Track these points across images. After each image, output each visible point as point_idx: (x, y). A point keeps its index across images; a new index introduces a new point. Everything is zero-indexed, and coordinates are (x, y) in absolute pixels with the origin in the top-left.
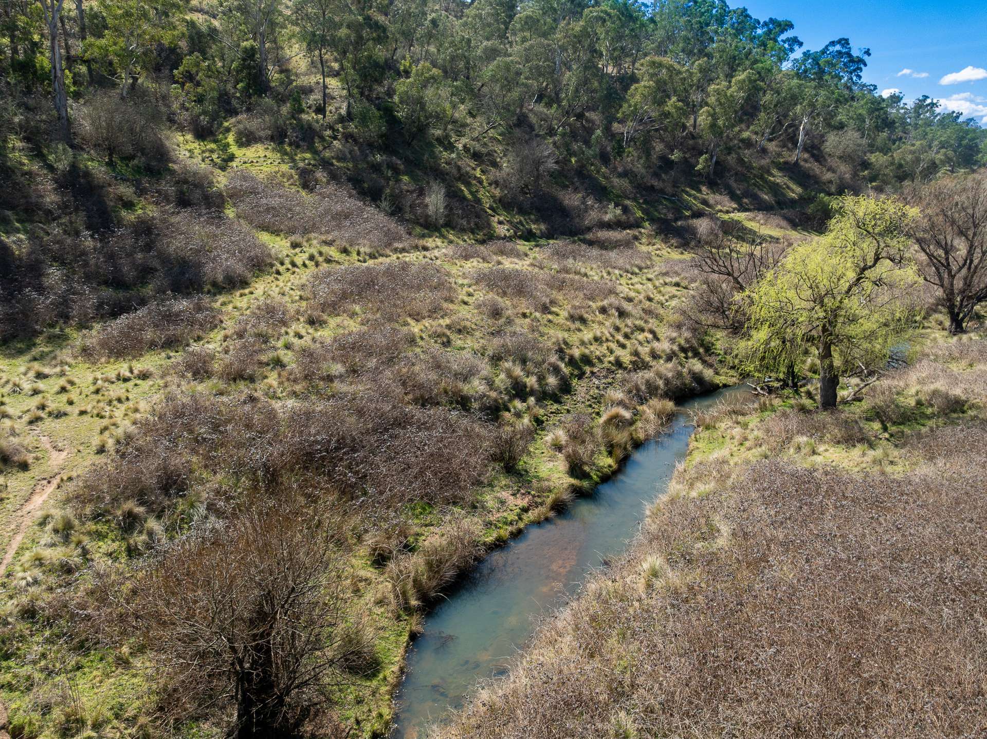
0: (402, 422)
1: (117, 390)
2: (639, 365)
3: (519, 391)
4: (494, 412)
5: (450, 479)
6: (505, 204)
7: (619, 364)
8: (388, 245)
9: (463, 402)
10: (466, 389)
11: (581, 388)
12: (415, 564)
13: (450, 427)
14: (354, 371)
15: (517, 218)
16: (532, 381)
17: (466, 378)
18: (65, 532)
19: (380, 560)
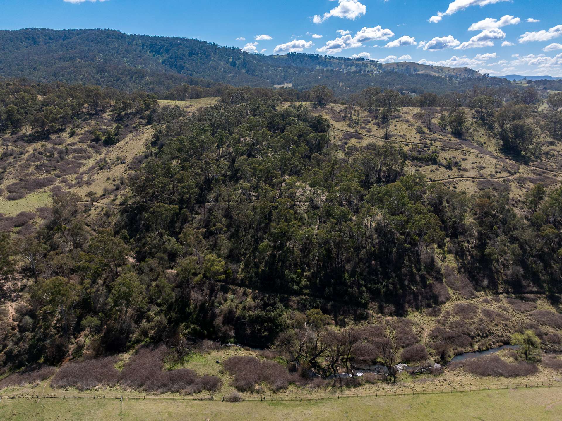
0: (460, 336)
1: (430, 322)
2: (502, 336)
3: (479, 335)
4: (473, 338)
5: (463, 344)
6: (506, 282)
7: (498, 335)
8: (470, 296)
9: (469, 335)
10: (470, 333)
11: (489, 337)
12: (456, 351)
13: (466, 338)
14: (457, 327)
15: (507, 287)
16: (481, 334)
17: (471, 331)
18: (429, 338)
19: (453, 350)
